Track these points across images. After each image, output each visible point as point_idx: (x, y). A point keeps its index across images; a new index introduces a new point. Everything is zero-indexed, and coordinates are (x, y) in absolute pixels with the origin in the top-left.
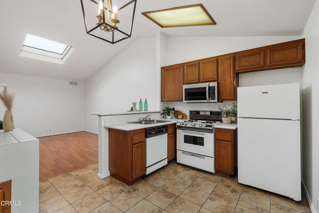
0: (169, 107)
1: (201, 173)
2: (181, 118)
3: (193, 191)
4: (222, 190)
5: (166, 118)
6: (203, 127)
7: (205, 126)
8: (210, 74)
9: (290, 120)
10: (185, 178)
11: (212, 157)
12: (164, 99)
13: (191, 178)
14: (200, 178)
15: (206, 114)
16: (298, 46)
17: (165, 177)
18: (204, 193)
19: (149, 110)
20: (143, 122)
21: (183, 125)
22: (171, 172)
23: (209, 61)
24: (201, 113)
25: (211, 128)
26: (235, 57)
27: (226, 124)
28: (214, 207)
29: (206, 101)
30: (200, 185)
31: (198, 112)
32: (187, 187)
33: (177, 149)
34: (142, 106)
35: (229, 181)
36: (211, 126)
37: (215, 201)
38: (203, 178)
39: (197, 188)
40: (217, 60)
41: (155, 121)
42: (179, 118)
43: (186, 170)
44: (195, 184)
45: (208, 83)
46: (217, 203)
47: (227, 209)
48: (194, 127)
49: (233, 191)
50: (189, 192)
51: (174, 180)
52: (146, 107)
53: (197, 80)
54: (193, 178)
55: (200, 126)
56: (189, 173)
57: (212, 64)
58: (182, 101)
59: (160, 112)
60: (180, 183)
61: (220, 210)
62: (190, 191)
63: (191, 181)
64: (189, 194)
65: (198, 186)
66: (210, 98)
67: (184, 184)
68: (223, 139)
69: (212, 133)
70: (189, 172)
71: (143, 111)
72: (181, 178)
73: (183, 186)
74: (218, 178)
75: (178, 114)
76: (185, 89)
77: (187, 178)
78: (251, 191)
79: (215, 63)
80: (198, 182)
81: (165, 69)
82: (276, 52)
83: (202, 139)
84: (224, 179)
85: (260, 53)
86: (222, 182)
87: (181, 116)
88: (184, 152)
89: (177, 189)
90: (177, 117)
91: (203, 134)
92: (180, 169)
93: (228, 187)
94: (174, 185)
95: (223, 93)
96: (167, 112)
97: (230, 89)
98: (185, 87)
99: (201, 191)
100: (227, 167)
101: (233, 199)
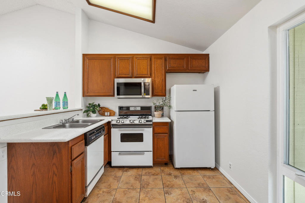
0: (94, 103)
1: (141, 170)
2: (109, 115)
3: (147, 193)
4: (168, 180)
5: (90, 116)
6: (143, 123)
7: (145, 121)
8: (144, 70)
9: (209, 111)
10: (130, 181)
11: (150, 151)
12: (87, 93)
13: (136, 179)
14: (144, 175)
15: (137, 110)
16: (206, 58)
17: (108, 190)
18: (157, 190)
19: (70, 108)
20: (67, 125)
21: (121, 123)
22: (111, 179)
23: (143, 57)
24: (131, 109)
25: (151, 123)
26: (166, 57)
27: (158, 117)
28: (175, 199)
29: (141, 96)
30: (149, 183)
31: (128, 108)
32: (139, 190)
33: (112, 151)
34: (59, 102)
35: (166, 169)
36: (151, 121)
37: (171, 193)
38: (146, 174)
39: (149, 187)
40: (151, 57)
41: (80, 121)
42: (106, 115)
43: (125, 171)
44: (144, 183)
45: (142, 79)
46: (174, 195)
47: (184, 196)
48: (133, 123)
49: (176, 177)
50: (145, 196)
51: (120, 188)
52: (66, 103)
53: (130, 74)
54: (138, 178)
55: (139, 122)
56: (130, 175)
57: (146, 60)
58: (114, 96)
59: (82, 110)
60: (129, 189)
61: (181, 200)
62: (145, 193)
63: (138, 182)
64: (147, 198)
65: (148, 185)
66: (145, 94)
67: (134, 189)
68: (161, 132)
69: (151, 127)
70: (129, 172)
71: (61, 110)
72: (127, 183)
73: (135, 191)
74: (158, 170)
75: (104, 110)
76: (117, 83)
77: (132, 180)
78: (186, 172)
79: (149, 60)
80: (145, 180)
81: (88, 56)
82: (194, 60)
83: (142, 134)
84: (162, 168)
85: (184, 58)
86: (163, 172)
87: (109, 113)
88: (121, 153)
89: (132, 198)
90: (103, 115)
91: (143, 130)
92: (119, 173)
93: (170, 174)
94: (125, 194)
95: (156, 89)
96: (91, 109)
97: (162, 86)
98: (117, 81)
99: (154, 189)
100: (164, 157)
101: (180, 184)
